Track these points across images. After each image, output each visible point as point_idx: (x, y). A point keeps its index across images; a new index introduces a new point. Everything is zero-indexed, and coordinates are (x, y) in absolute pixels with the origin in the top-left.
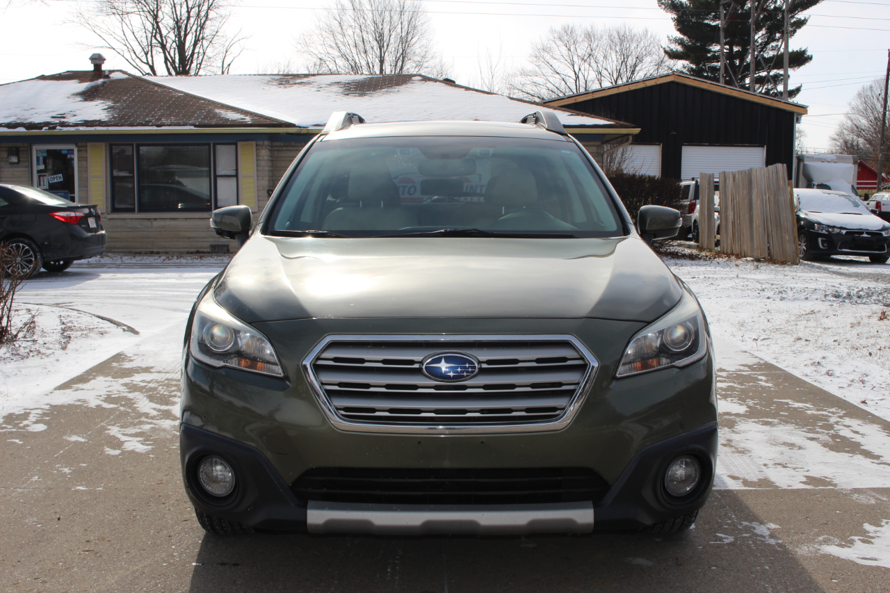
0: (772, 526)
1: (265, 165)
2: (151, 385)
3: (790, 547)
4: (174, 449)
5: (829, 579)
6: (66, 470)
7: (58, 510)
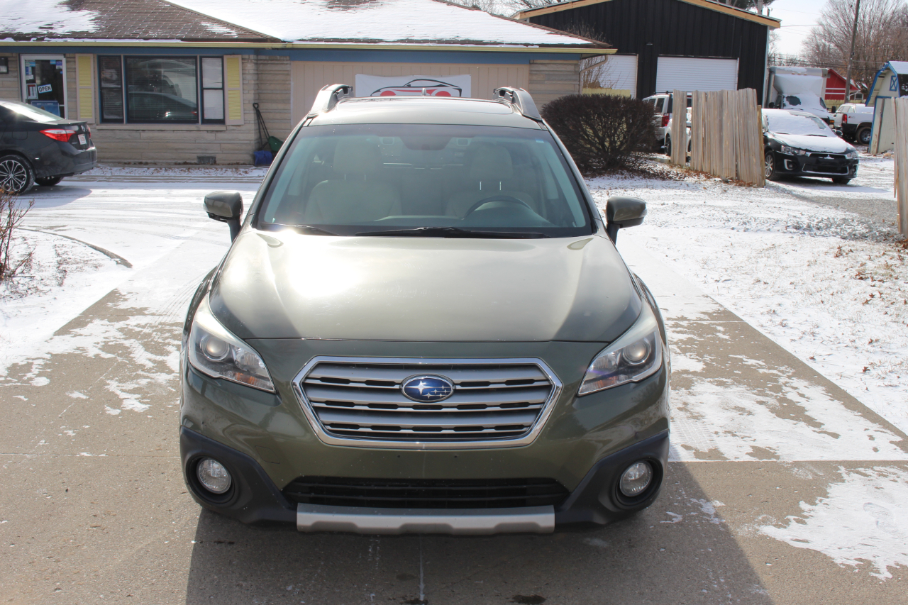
0: (718, 503)
1: (251, 79)
2: (146, 331)
3: (731, 527)
4: (170, 409)
5: (764, 563)
6: (70, 433)
7: (66, 480)
